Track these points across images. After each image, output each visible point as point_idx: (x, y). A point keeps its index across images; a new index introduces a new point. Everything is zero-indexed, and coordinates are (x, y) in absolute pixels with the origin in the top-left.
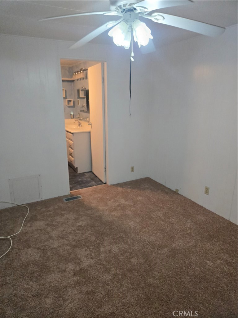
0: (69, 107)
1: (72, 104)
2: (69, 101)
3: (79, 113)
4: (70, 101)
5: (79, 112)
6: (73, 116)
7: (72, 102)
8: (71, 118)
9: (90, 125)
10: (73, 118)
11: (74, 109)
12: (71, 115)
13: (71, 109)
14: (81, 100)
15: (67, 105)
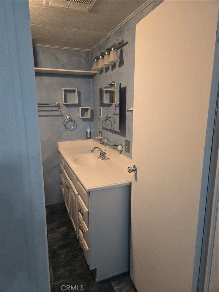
0: (85, 120)
1: (89, 115)
2: (85, 110)
3: (101, 132)
4: (87, 110)
5: (102, 130)
6: (90, 135)
7: (90, 111)
8: (87, 138)
9: (133, 173)
10: (90, 138)
11: (92, 122)
12: (87, 132)
13: (86, 123)
14: (105, 108)
15: (81, 117)
